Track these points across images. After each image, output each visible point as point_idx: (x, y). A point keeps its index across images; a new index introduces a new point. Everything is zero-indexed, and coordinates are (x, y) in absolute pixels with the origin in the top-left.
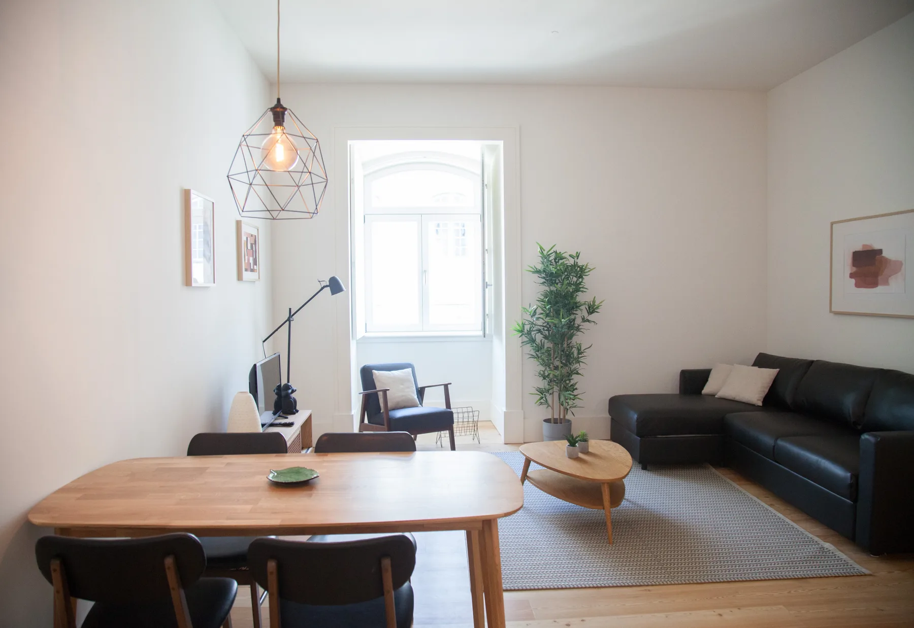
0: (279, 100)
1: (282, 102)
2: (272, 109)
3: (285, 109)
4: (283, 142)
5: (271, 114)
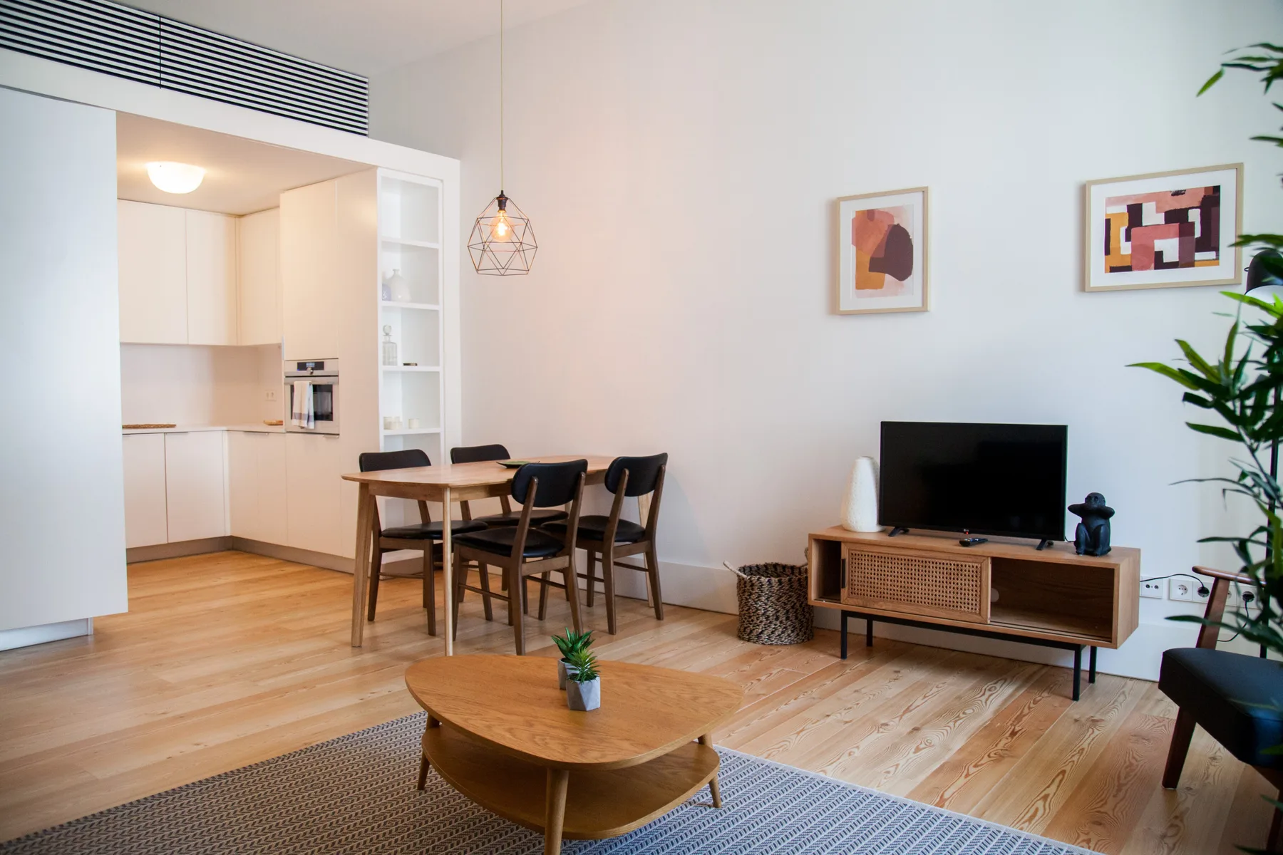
0: (502, 192)
1: (504, 193)
2: (497, 198)
3: (507, 199)
4: (504, 223)
5: (497, 201)
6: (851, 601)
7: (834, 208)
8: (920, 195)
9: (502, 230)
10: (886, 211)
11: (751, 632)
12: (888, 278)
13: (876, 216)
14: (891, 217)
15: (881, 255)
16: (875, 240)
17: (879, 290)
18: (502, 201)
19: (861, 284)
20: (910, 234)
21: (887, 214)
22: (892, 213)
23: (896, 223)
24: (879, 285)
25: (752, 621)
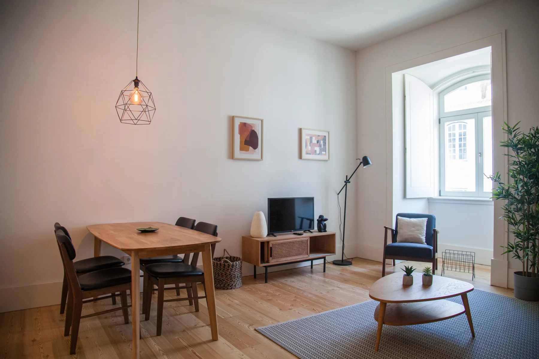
0: (137, 77)
1: (138, 78)
2: (134, 81)
3: (139, 81)
4: (137, 94)
5: (133, 82)
6: (273, 261)
7: (232, 119)
8: (261, 121)
9: (136, 98)
10: (250, 124)
11: (232, 285)
12: (251, 148)
13: (247, 125)
14: (252, 127)
15: (248, 139)
16: (247, 134)
17: (248, 152)
18: (137, 82)
19: (242, 149)
20: (257, 134)
21: (250, 126)
22: (252, 126)
23: (253, 129)
24: (247, 150)
25: (232, 280)
